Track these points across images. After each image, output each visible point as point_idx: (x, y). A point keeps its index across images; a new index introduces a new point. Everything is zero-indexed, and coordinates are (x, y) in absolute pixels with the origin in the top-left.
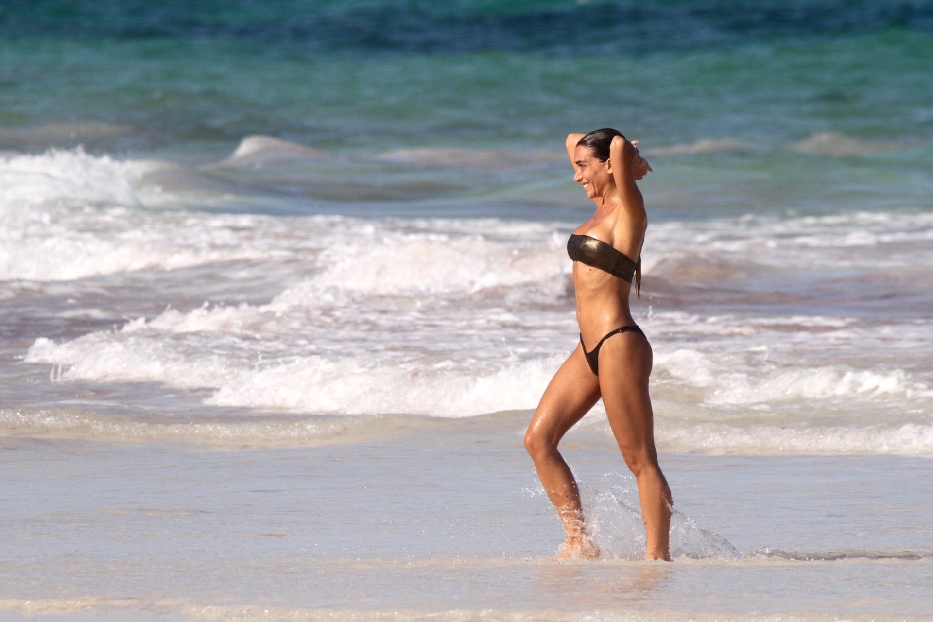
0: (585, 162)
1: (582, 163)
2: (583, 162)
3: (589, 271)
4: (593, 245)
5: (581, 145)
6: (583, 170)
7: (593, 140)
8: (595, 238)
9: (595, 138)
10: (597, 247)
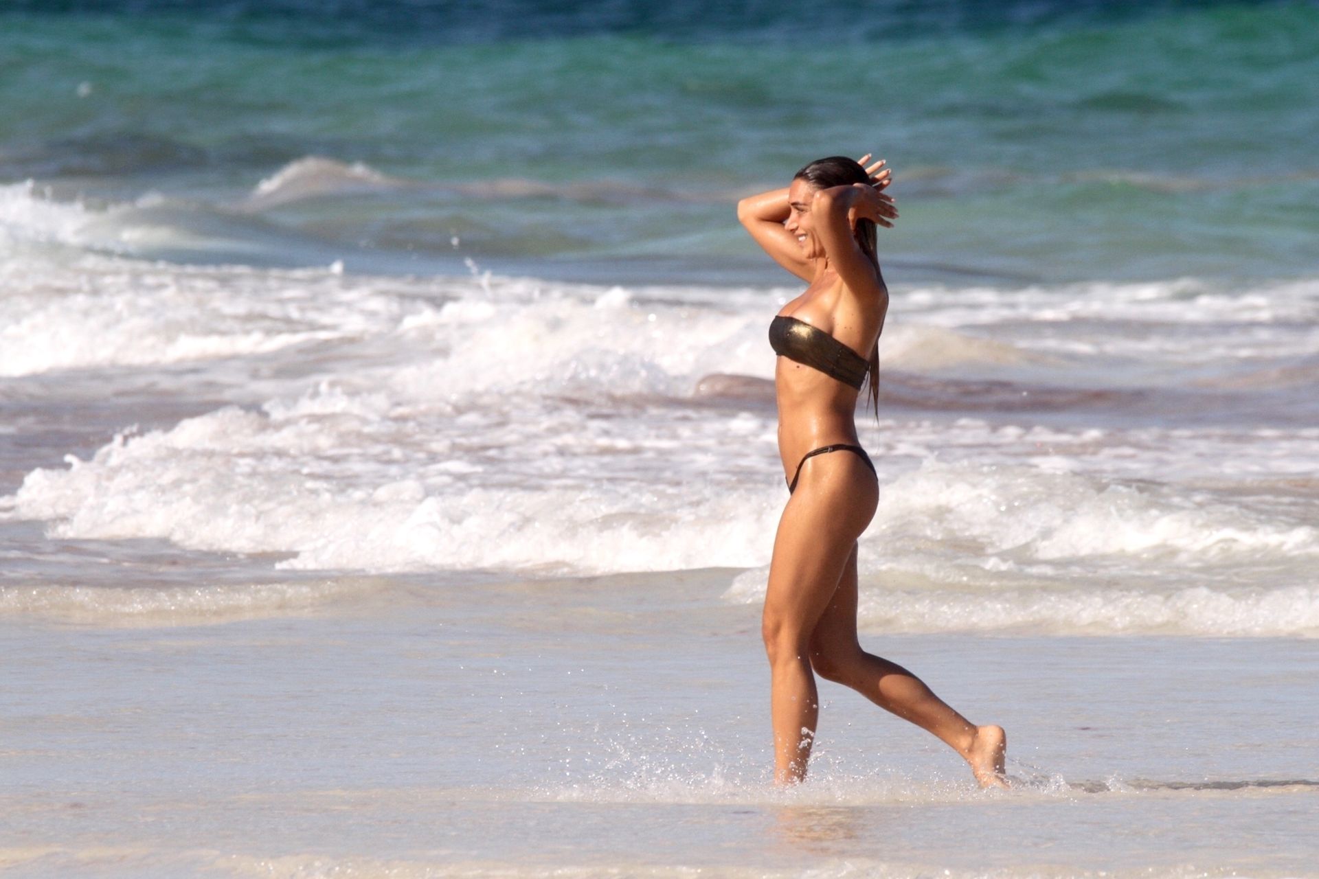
0: (805, 204)
1: (799, 206)
2: (801, 204)
3: (796, 368)
4: (802, 331)
5: (802, 179)
6: (800, 216)
7: (818, 172)
8: (806, 324)
9: (823, 171)
10: (809, 336)
